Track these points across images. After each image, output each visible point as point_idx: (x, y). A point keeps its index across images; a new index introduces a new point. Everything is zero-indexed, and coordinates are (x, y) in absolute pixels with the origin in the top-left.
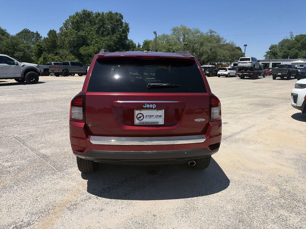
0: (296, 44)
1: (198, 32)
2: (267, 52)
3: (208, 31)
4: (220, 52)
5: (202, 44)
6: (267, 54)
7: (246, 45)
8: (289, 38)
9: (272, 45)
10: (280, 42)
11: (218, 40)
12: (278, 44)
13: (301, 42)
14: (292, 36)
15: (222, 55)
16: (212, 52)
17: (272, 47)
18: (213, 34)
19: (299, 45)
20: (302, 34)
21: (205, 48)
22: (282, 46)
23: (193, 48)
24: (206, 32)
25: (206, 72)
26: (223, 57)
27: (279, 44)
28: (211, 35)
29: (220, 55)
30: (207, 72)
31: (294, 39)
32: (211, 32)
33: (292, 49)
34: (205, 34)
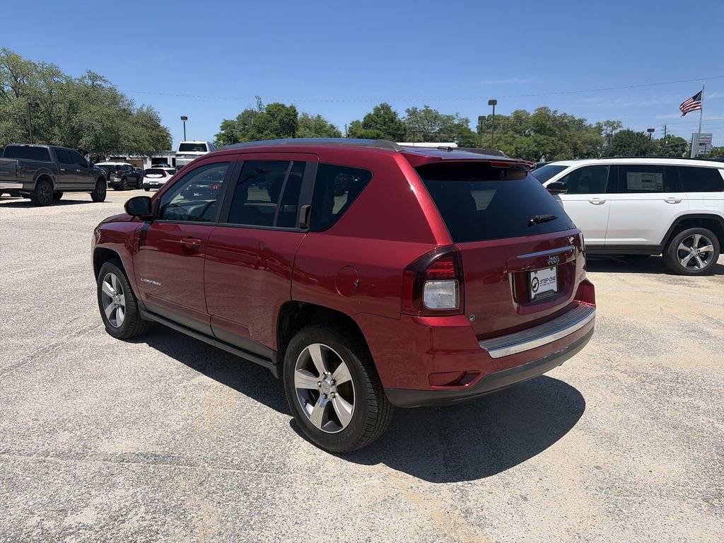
0: (270, 121)
1: (54, 73)
2: (217, 136)
3: (86, 74)
4: (125, 128)
5: (73, 108)
6: (219, 139)
7: (186, 118)
8: (256, 109)
9: (226, 121)
10: (239, 116)
11: (114, 99)
12: (236, 120)
13: (278, 118)
14: (260, 105)
15: (131, 137)
16: (105, 130)
17: (227, 125)
18: (99, 83)
19: (276, 124)
20: (277, 102)
21: (84, 118)
22: (245, 125)
23: (50, 115)
24: (79, 77)
25: (111, 178)
26: (135, 141)
27: (237, 118)
28: (93, 86)
29: (127, 137)
30: (116, 180)
31: (265, 112)
32: (94, 77)
33: (265, 132)
34: (77, 81)
